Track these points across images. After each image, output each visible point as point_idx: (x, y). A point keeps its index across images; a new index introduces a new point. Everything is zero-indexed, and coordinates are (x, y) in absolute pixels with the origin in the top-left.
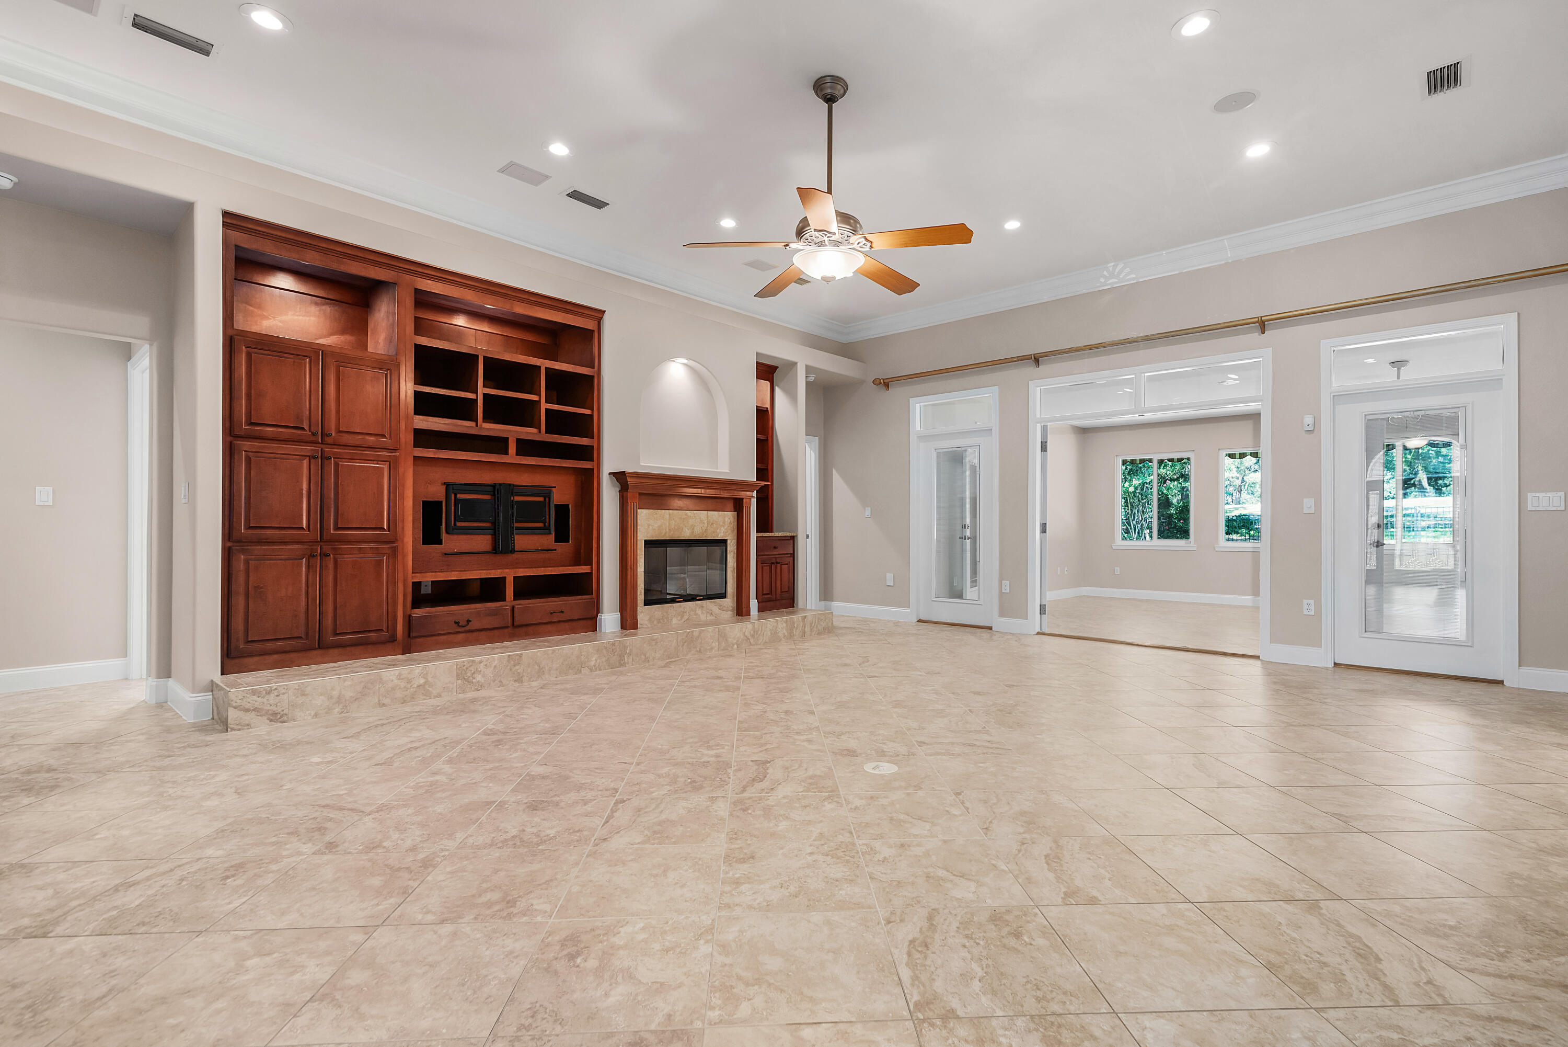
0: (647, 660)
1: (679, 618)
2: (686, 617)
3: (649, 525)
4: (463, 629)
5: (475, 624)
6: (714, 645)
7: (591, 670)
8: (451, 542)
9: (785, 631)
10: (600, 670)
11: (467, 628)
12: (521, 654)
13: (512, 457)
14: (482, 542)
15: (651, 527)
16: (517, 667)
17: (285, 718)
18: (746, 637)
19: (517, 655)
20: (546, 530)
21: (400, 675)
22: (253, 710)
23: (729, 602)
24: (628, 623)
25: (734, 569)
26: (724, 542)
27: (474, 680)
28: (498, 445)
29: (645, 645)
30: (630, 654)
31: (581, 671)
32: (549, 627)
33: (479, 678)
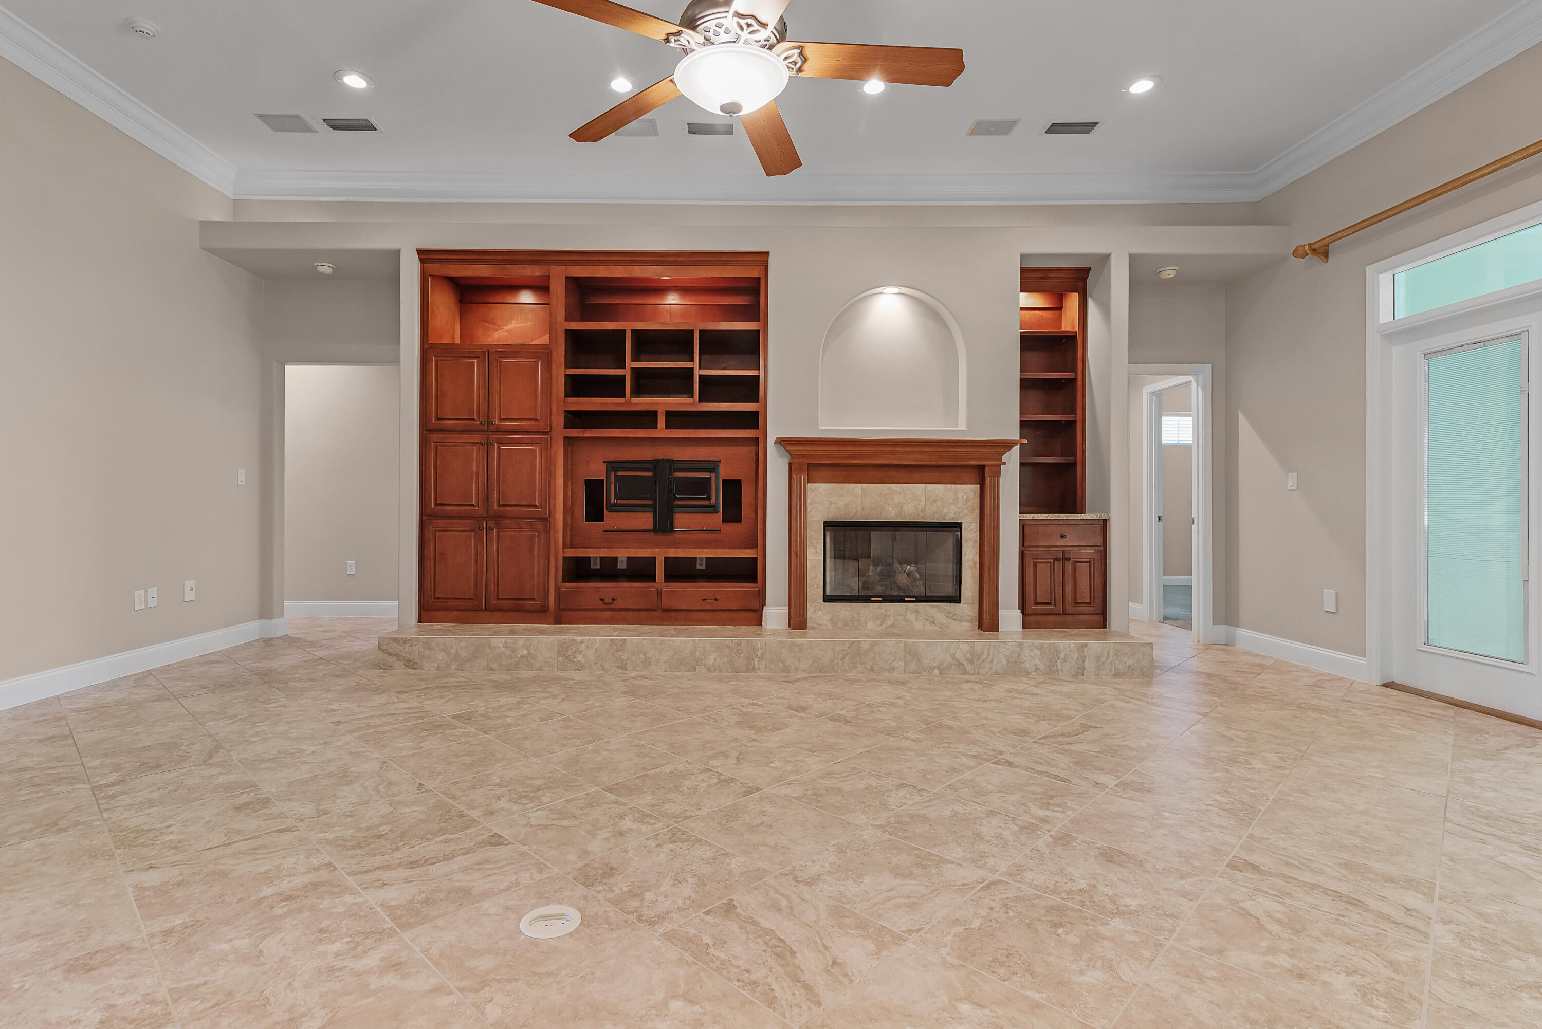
0: (786, 669)
1: (878, 622)
2: (889, 623)
3: (830, 503)
4: (607, 607)
5: (620, 604)
6: (896, 664)
7: (709, 670)
8: (612, 520)
9: (1038, 661)
10: (720, 671)
11: (612, 606)
12: (625, 640)
13: (662, 431)
14: (645, 520)
15: (833, 506)
16: (620, 653)
17: (415, 666)
18: (957, 660)
19: (621, 640)
20: (712, 509)
21: (506, 643)
22: (395, 655)
23: (968, 608)
24: (797, 621)
25: (975, 563)
26: (956, 527)
27: (575, 660)
28: (647, 419)
29: (784, 650)
30: (762, 658)
31: (695, 669)
32: (702, 615)
33: (580, 658)
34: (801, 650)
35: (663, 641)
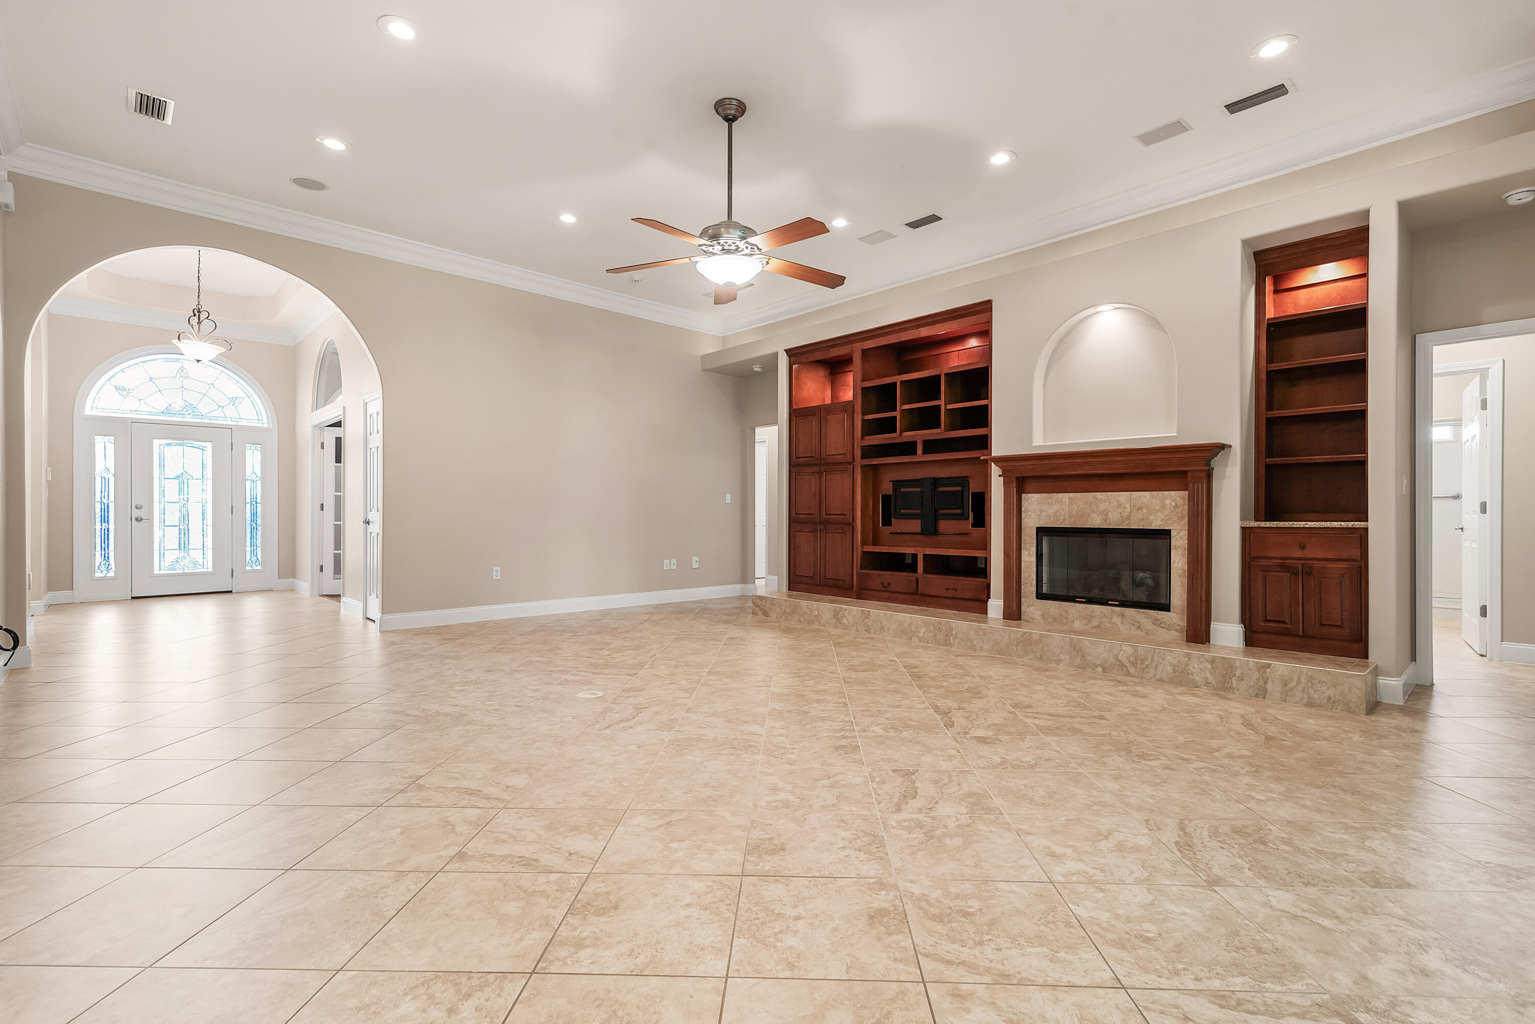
0: (973, 648)
1: (1084, 622)
2: (1095, 623)
3: (1041, 511)
4: (884, 589)
5: (893, 588)
6: (1062, 657)
7: (920, 641)
8: (899, 525)
10: (928, 643)
11: (888, 589)
12: (870, 611)
13: (920, 456)
14: (915, 526)
15: (1044, 513)
16: (867, 620)
18: (1121, 662)
19: (867, 611)
20: (963, 517)
23: (1176, 617)
24: (1013, 613)
25: (1184, 572)
26: (1165, 534)
28: (908, 448)
29: (971, 632)
30: (956, 637)
31: (911, 638)
32: (948, 602)
33: (845, 621)
34: (984, 634)
35: (891, 615)
